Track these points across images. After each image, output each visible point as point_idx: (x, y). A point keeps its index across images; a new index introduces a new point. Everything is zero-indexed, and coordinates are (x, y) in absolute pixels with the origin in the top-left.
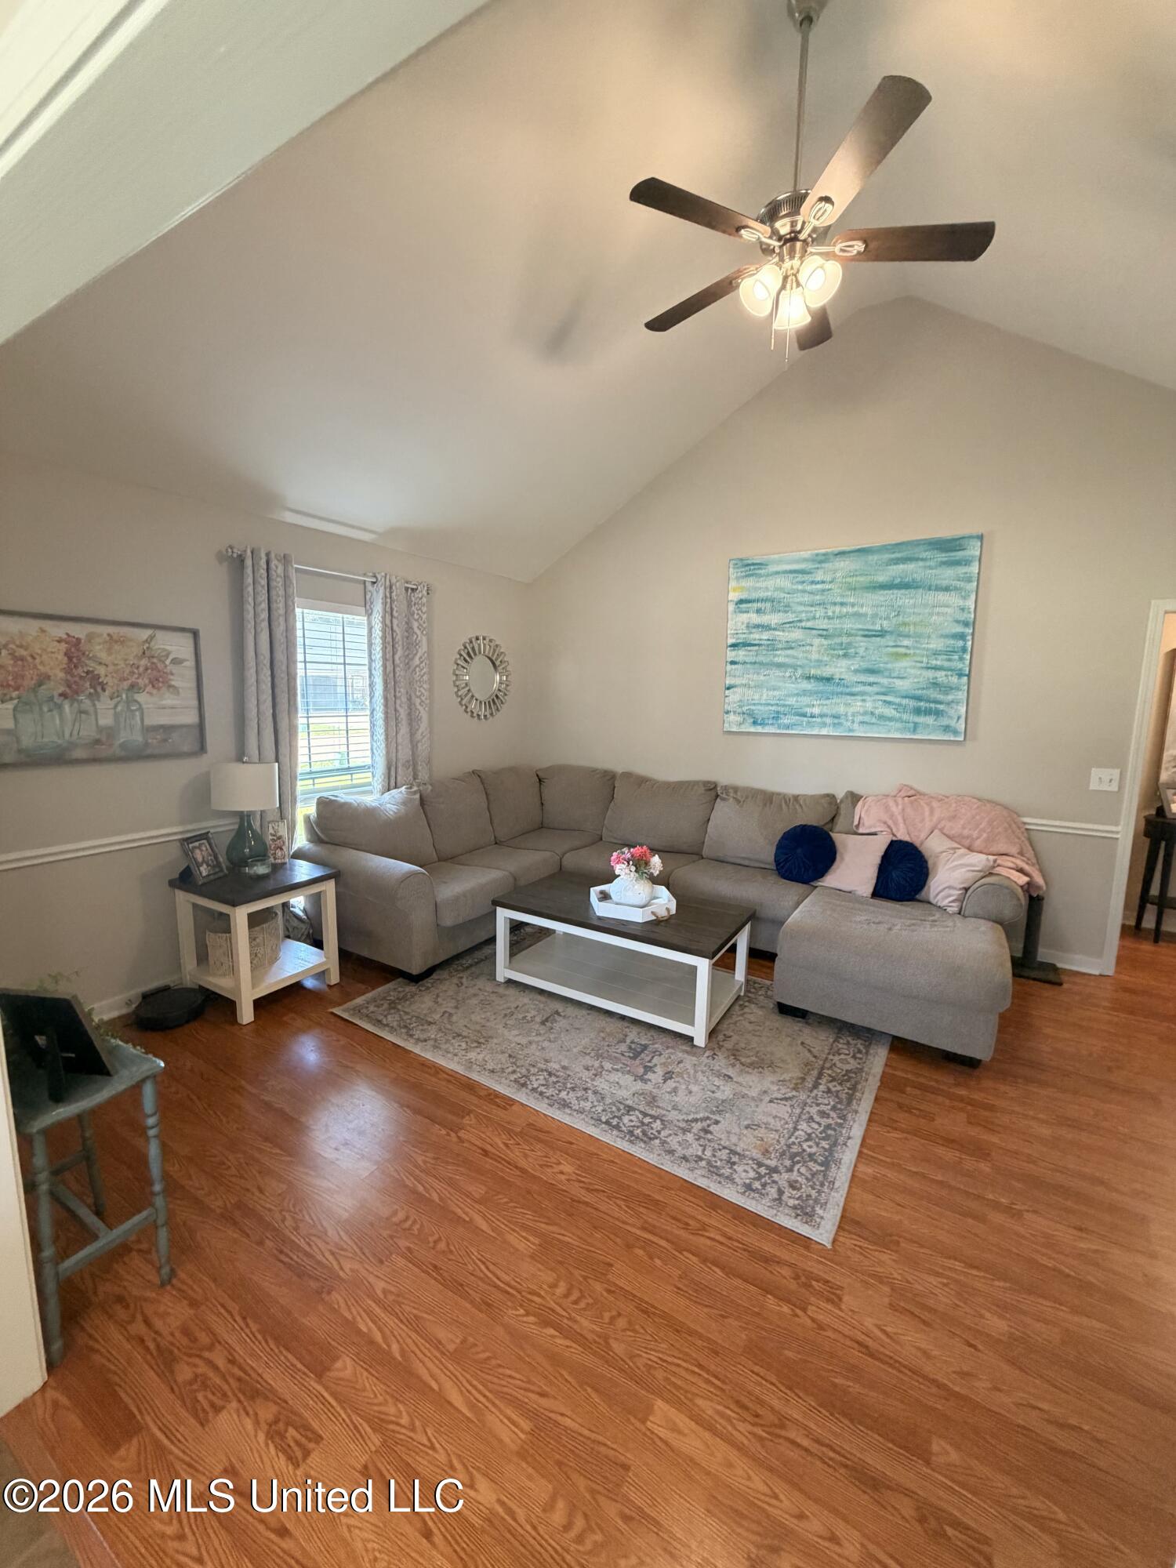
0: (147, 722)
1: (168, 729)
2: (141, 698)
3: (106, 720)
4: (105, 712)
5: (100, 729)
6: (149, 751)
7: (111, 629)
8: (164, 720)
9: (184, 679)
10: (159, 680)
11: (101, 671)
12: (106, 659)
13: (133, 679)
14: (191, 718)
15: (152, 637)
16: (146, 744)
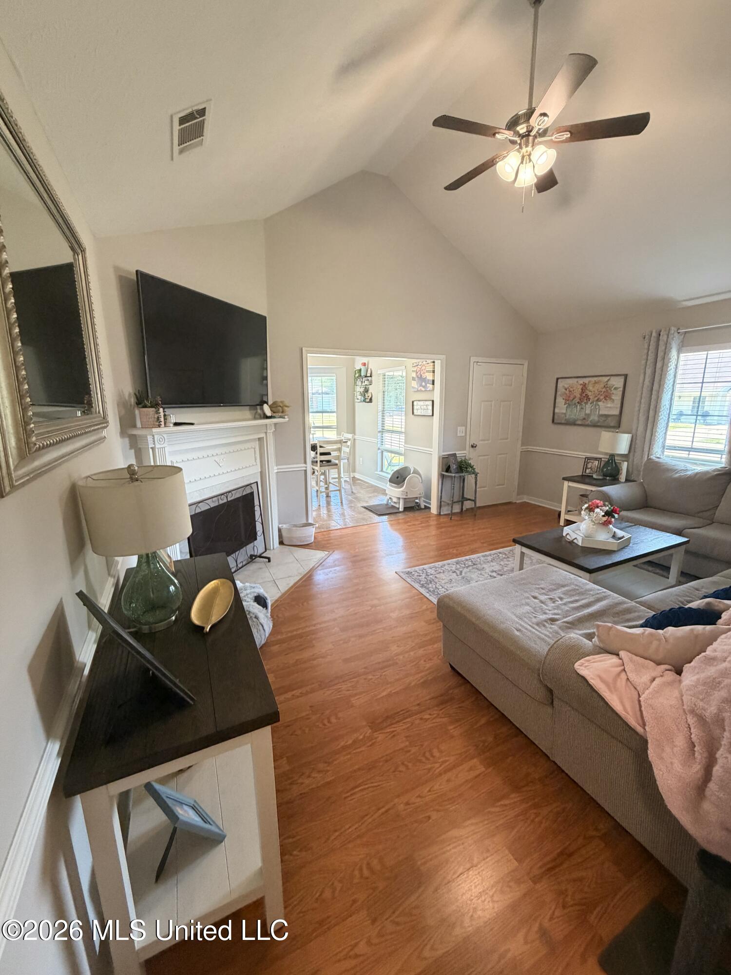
0: (601, 413)
1: (607, 416)
2: (600, 403)
3: (588, 412)
4: (588, 408)
5: (586, 414)
6: (599, 424)
7: (596, 379)
8: (606, 413)
9: (617, 397)
10: (607, 397)
11: (590, 394)
12: (593, 390)
13: (599, 396)
14: (616, 412)
15: (609, 380)
16: (599, 421)
